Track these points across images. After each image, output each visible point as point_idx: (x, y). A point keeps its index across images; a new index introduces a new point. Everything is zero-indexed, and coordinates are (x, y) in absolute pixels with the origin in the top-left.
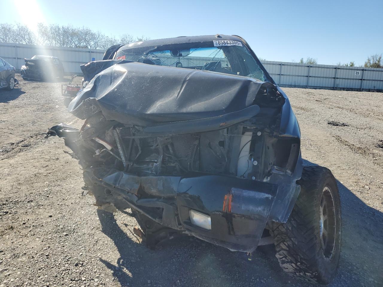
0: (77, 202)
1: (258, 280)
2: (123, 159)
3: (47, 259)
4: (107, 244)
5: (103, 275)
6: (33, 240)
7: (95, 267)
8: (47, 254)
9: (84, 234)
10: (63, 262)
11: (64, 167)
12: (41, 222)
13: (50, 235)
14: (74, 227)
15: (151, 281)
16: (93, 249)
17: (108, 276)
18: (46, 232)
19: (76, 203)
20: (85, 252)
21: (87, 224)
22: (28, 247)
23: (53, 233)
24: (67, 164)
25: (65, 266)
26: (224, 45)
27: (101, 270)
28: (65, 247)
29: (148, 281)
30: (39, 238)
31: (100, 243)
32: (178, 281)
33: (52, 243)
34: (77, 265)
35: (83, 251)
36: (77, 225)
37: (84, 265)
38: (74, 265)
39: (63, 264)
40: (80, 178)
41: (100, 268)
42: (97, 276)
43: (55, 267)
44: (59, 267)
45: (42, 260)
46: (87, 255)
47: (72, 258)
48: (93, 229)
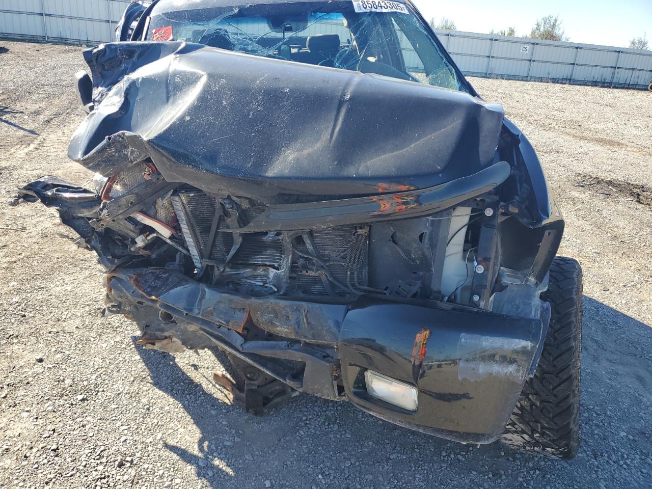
0: (87, 323)
1: (452, 456)
2: (194, 252)
3: (56, 458)
4: (169, 412)
5: (178, 481)
6: (16, 417)
7: (159, 465)
8: (54, 447)
9: (119, 394)
10: (92, 460)
11: (41, 247)
12: (23, 374)
13: (50, 402)
14: (94, 381)
15: (271, 483)
16: (145, 425)
17: (188, 482)
18: (39, 398)
19: (86, 326)
20: (131, 434)
21: (119, 371)
22: (9, 433)
23: (56, 398)
24: (46, 240)
25: (96, 470)
26: (374, 10)
27: (172, 469)
28: (87, 427)
29: (265, 483)
30: (27, 411)
31: (155, 411)
32: (320, 476)
33: (59, 420)
34: (121, 465)
35: (126, 432)
36: (100, 375)
37: (135, 462)
38: (116, 466)
39: (93, 465)
40: (81, 269)
41: (168, 465)
42: (167, 484)
43: (78, 474)
44: (86, 474)
45: (45, 461)
46: (136, 441)
47: (107, 451)
48: (133, 381)
